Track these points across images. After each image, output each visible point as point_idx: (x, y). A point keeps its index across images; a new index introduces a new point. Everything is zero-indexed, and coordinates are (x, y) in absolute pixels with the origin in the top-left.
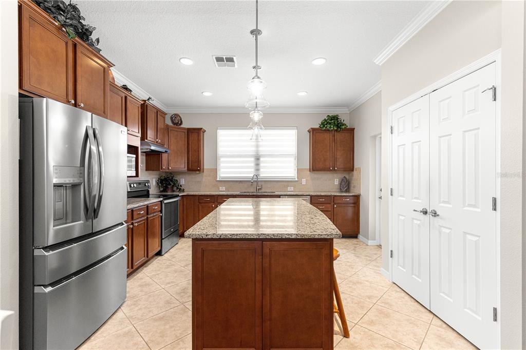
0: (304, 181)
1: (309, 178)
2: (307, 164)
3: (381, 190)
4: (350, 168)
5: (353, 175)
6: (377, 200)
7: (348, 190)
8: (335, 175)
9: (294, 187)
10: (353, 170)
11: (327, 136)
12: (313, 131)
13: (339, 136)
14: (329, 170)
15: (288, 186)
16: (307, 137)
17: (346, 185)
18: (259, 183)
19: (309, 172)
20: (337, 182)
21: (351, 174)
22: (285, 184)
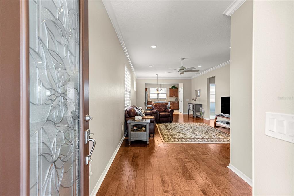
0: (168, 99)
2: (168, 95)
4: (177, 96)
5: (178, 98)
7: (177, 101)
9: (166, 100)
11: (173, 90)
12: (170, 89)
13: (175, 90)
14: (173, 97)
15: (164, 100)
16: (169, 90)
17: (177, 100)
19: (169, 97)
20: (175, 99)
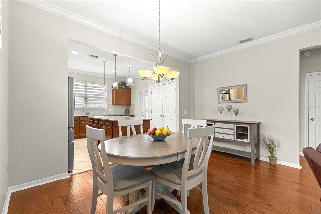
0: (110, 110)
1: (112, 108)
2: (111, 102)
3: (143, 113)
4: (129, 104)
5: (130, 107)
6: (141, 116)
7: (128, 113)
8: (123, 107)
9: (105, 112)
10: (131, 105)
14: (122, 105)
15: (102, 112)
17: (128, 111)
18: (88, 111)
19: (112, 106)
20: (124, 110)
21: (129, 107)
22: (101, 111)
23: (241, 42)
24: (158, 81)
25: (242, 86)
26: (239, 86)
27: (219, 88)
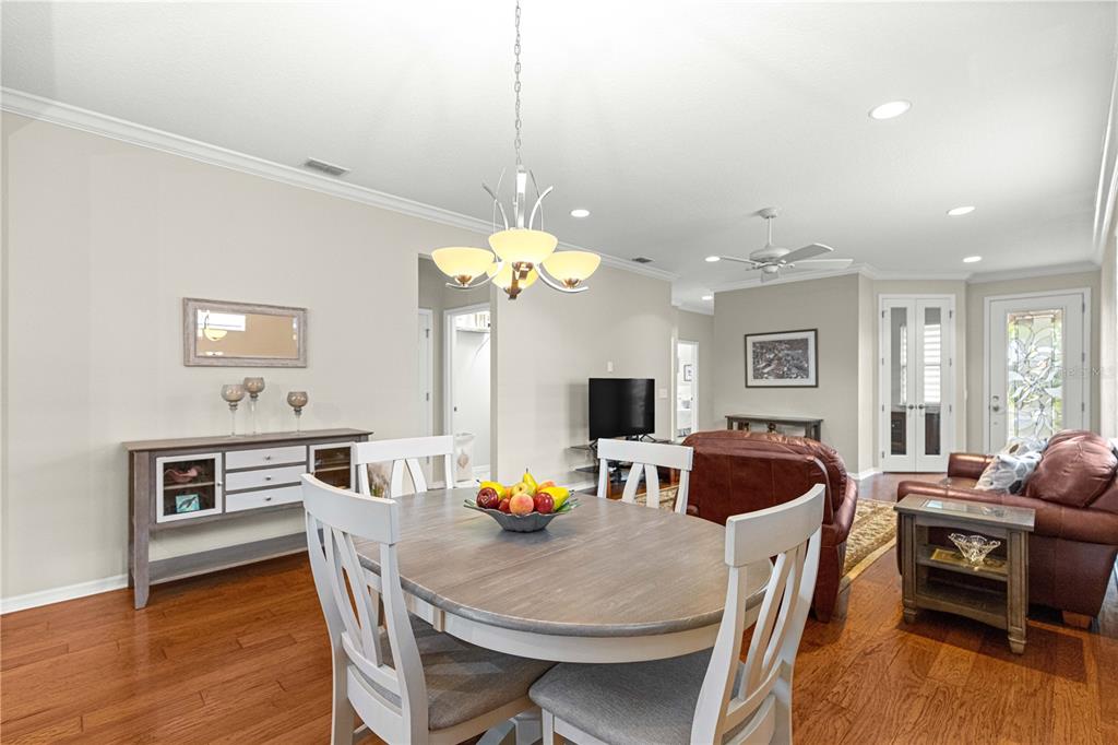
23: (312, 165)
24: (514, 293)
25: (291, 312)
26: (283, 308)
27: (196, 300)
